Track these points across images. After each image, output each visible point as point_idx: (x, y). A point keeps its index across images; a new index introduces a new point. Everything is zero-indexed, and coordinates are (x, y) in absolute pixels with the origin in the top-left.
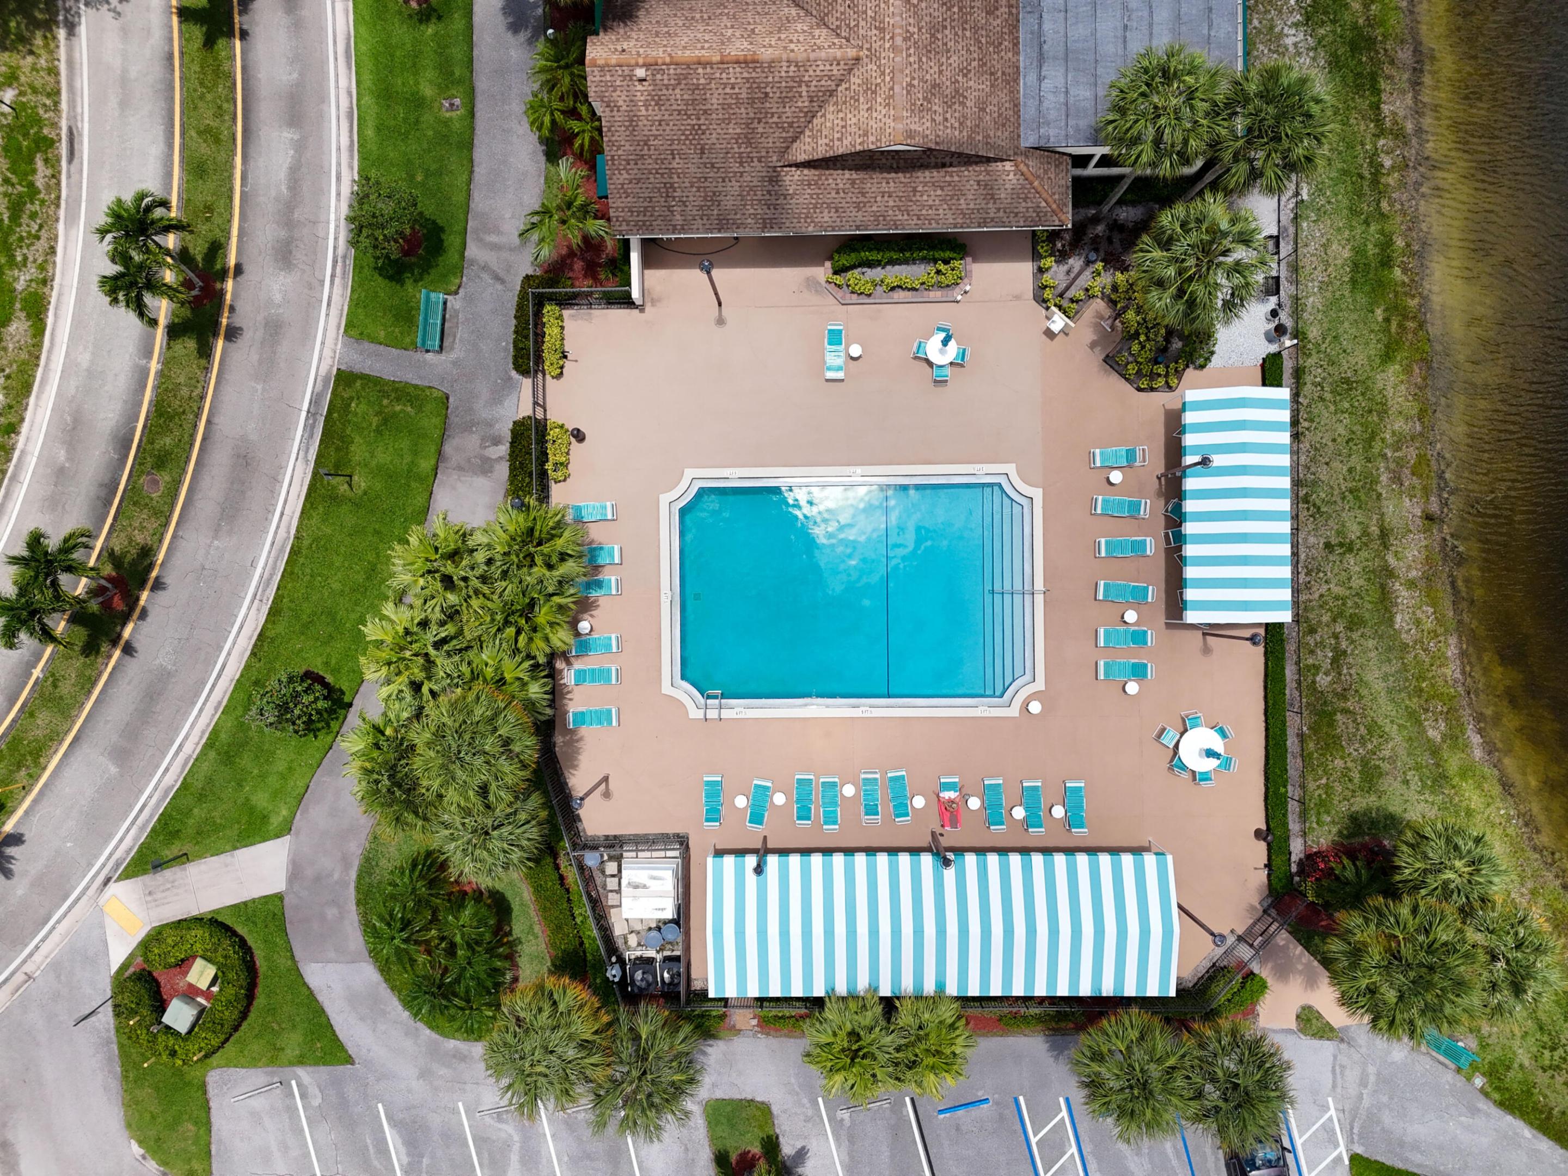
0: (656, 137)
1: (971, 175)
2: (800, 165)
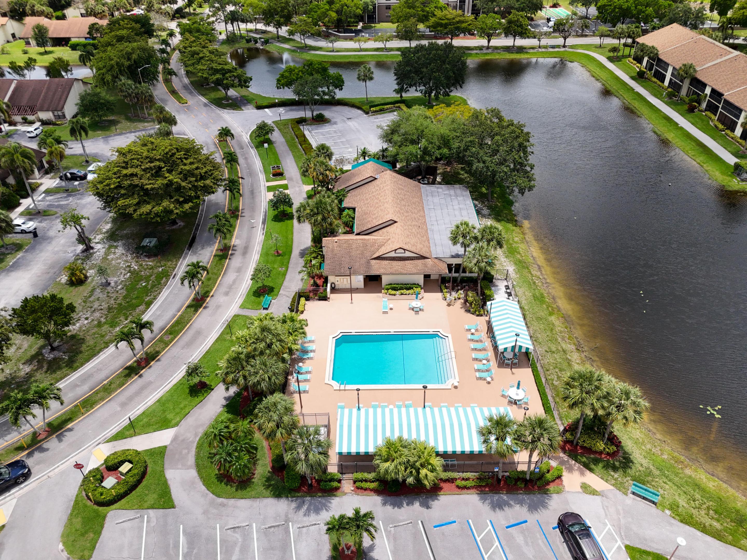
0: (338, 254)
1: (420, 262)
2: (375, 259)
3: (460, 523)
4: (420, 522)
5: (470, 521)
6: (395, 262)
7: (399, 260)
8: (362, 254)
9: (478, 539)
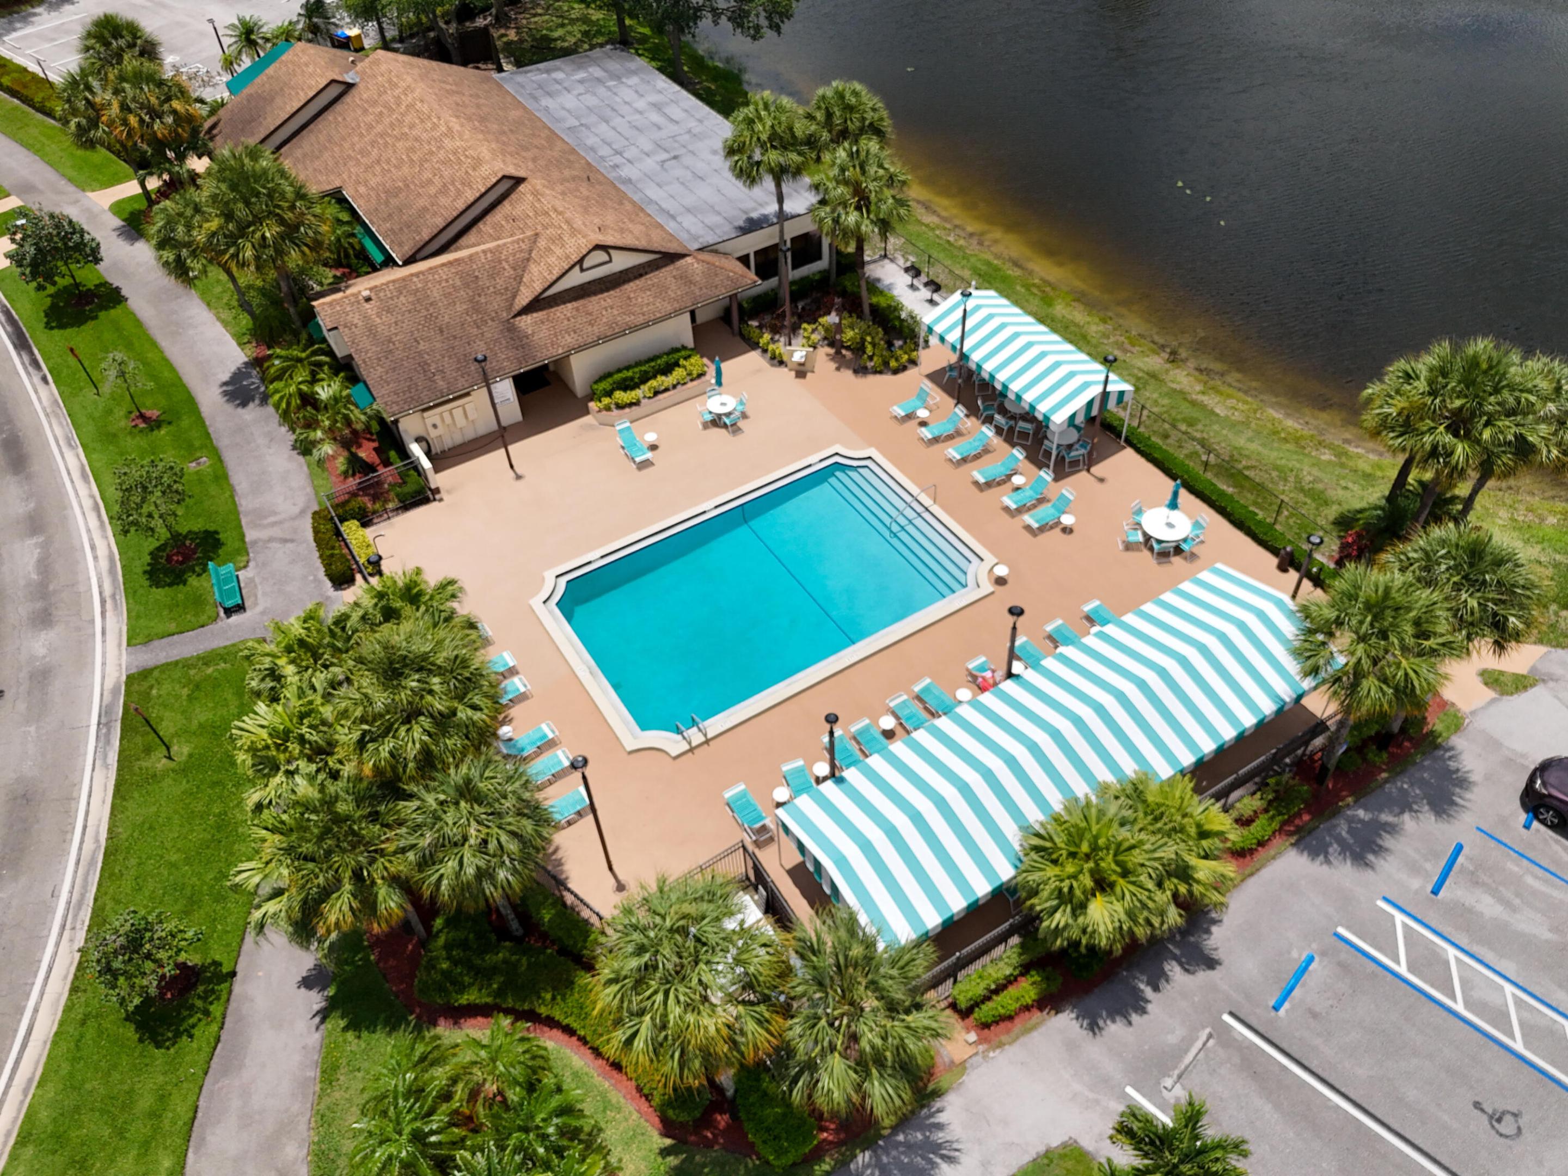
0: (396, 334)
1: (666, 274)
2: (528, 309)
3: (1323, 954)
4: (1227, 1018)
5: (1341, 930)
6: (594, 299)
7: (602, 291)
8: (476, 308)
9: (1403, 969)
